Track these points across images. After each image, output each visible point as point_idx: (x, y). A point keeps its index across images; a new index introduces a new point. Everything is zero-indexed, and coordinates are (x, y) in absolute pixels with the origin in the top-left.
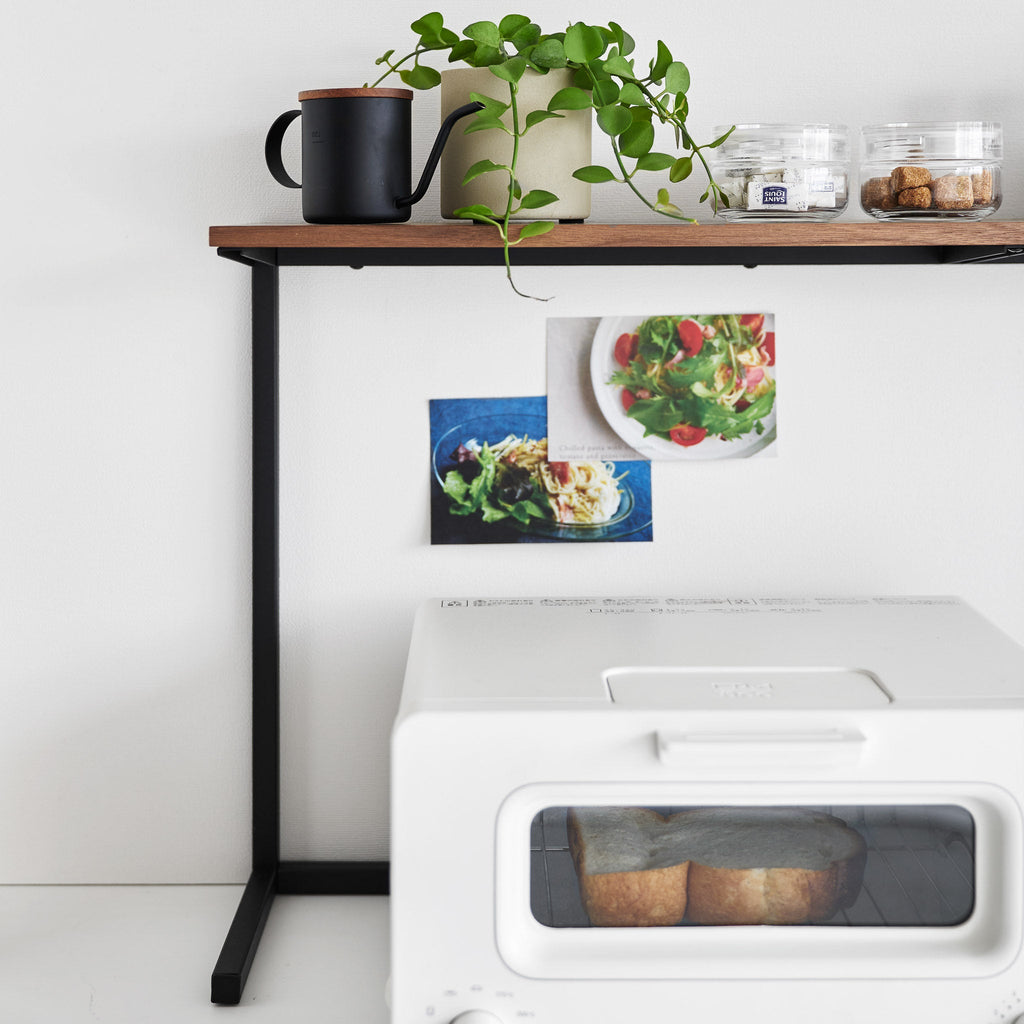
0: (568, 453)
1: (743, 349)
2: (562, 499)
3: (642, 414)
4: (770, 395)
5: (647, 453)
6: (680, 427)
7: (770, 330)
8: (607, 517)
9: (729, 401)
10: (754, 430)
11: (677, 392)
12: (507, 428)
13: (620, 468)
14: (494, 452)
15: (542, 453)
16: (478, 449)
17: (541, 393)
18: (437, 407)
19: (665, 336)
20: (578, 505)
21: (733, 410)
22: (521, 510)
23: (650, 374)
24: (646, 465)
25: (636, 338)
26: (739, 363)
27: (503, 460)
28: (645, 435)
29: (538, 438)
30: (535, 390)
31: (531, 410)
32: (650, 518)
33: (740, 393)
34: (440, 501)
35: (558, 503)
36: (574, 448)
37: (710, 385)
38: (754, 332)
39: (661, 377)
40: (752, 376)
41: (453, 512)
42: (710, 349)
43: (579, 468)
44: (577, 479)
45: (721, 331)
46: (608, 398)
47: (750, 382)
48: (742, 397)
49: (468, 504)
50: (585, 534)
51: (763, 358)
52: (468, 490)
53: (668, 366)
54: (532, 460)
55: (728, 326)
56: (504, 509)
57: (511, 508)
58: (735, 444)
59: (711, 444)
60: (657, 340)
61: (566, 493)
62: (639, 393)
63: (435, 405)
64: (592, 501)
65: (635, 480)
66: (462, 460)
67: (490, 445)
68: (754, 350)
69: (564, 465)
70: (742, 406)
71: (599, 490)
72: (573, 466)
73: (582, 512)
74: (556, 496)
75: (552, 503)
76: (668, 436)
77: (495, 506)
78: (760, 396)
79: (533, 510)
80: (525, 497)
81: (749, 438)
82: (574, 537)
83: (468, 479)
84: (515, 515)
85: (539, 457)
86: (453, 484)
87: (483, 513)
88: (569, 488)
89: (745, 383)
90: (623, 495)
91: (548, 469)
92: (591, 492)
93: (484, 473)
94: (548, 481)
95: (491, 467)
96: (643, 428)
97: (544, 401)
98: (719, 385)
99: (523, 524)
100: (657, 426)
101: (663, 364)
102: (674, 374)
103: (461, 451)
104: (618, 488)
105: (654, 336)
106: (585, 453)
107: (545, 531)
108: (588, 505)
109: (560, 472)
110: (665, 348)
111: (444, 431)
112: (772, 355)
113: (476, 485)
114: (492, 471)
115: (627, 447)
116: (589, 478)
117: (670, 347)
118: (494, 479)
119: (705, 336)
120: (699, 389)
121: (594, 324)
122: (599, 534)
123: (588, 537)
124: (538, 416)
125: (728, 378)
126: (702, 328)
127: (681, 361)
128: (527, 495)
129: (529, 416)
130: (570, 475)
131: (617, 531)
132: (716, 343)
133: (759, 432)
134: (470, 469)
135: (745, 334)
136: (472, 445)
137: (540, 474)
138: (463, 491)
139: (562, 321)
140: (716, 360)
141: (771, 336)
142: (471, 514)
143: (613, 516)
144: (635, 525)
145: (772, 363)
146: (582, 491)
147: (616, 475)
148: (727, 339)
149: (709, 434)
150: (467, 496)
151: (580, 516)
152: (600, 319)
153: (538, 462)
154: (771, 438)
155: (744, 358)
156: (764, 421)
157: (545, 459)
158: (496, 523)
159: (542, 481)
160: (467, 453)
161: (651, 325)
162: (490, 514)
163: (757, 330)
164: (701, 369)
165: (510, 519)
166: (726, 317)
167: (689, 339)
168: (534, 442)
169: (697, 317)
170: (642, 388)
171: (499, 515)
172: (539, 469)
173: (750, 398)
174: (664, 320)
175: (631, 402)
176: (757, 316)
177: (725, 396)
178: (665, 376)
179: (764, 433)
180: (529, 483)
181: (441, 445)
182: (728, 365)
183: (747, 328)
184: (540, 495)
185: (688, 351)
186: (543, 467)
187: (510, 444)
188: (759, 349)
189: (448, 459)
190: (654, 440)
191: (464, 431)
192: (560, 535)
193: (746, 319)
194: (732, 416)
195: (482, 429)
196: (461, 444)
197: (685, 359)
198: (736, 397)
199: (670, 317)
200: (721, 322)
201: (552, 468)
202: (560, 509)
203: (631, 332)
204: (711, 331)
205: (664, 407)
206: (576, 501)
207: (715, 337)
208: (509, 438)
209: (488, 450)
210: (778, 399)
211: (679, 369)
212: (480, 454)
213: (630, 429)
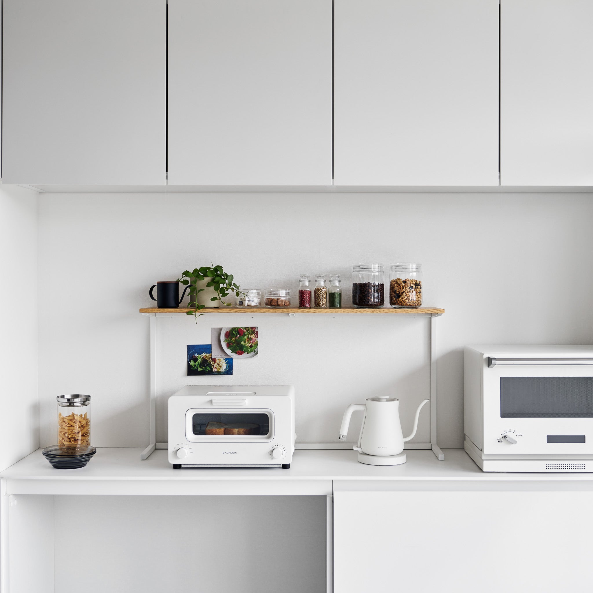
0: (216, 356)
1: (251, 334)
2: (214, 366)
3: (230, 348)
4: (257, 344)
5: (232, 357)
6: (239, 351)
7: (257, 331)
8: (224, 370)
9: (249, 345)
10: (254, 352)
11: (238, 343)
12: (203, 351)
13: (226, 359)
14: (200, 356)
15: (211, 356)
16: (197, 355)
17: (210, 344)
18: (189, 347)
19: (236, 332)
20: (218, 367)
21: (249, 347)
22: (206, 368)
23: (233, 340)
24: (232, 359)
25: (229, 332)
26: (251, 337)
27: (202, 358)
28: (231, 353)
29: (210, 354)
30: (209, 343)
31: (208, 347)
32: (232, 370)
33: (251, 344)
34: (189, 366)
35: (214, 367)
36: (217, 355)
37: (245, 342)
38: (253, 331)
39: (235, 340)
40: (253, 340)
41: (192, 369)
42: (245, 335)
43: (218, 360)
44: (218, 362)
45: (247, 331)
46: (224, 345)
47: (253, 341)
48: (251, 345)
49: (195, 367)
50: (219, 373)
51: (256, 336)
52: (195, 364)
53: (236, 338)
54: (208, 358)
55: (248, 329)
56: (203, 368)
57: (204, 368)
58: (250, 355)
59: (245, 355)
60: (234, 333)
61: (215, 365)
62: (230, 344)
63: (188, 346)
64: (221, 366)
65: (229, 362)
66: (194, 358)
67: (200, 355)
68: (254, 335)
69: (215, 359)
70: (251, 346)
71: (222, 364)
72: (217, 359)
73: (218, 369)
74: (213, 365)
75: (212, 367)
76: (236, 353)
77: (201, 368)
78: (255, 344)
79: (208, 368)
80: (206, 366)
81: (253, 353)
82: (217, 374)
83: (195, 362)
84: (205, 370)
85: (210, 357)
86: (192, 363)
87: (198, 369)
88: (216, 364)
89: (252, 341)
90: (227, 365)
91: (211, 360)
92: (220, 365)
93: (198, 361)
94: (212, 362)
95: (200, 359)
96: (231, 351)
97: (211, 345)
98: (247, 342)
99: (206, 371)
100: (234, 351)
101: (235, 338)
102: (237, 340)
103: (194, 356)
104: (226, 364)
105: (233, 332)
106: (219, 356)
107: (211, 373)
108: (220, 367)
109: (214, 360)
110: (236, 334)
111: (190, 352)
112: (258, 336)
113: (197, 363)
114: (200, 360)
115: (228, 355)
116: (220, 362)
117: (237, 334)
118: (201, 362)
119: (244, 332)
120: (242, 343)
121: (221, 329)
122: (222, 373)
123: (219, 374)
124: (209, 349)
125: (248, 341)
126: (243, 330)
127: (239, 337)
128: (207, 365)
129: (207, 348)
130: (216, 361)
131: (225, 373)
132: (246, 333)
133: (255, 352)
134: (196, 360)
135: (252, 331)
136: (196, 355)
137: (210, 361)
138: (194, 364)
139: (215, 328)
140: (246, 337)
141: (257, 332)
142: (196, 369)
143: (225, 370)
144: (229, 371)
145: (257, 338)
146: (218, 364)
147: (225, 361)
148: (248, 332)
149: (245, 353)
150: (195, 365)
151: (218, 370)
152: (222, 328)
153: (210, 358)
154: (257, 353)
155: (252, 336)
156: (255, 350)
157: (211, 357)
158: (201, 371)
159: (211, 362)
160: (195, 356)
161: (233, 329)
162: (199, 369)
163: (255, 330)
164: (243, 339)
165: (204, 370)
166: (248, 328)
167: (240, 332)
168: (209, 354)
169: (242, 328)
170: (231, 343)
171: (202, 369)
172: (210, 360)
173: (253, 345)
174: (235, 328)
175: (229, 346)
176: (254, 327)
177: (248, 344)
178: (236, 340)
179: (256, 352)
180: (208, 363)
181: (190, 355)
182: (248, 338)
183: (252, 330)
184: (210, 365)
185: (240, 335)
186: (211, 359)
187: (204, 354)
188: (255, 335)
189: (191, 357)
190: (233, 354)
191: (194, 352)
192: (214, 374)
193: (252, 328)
194: (249, 349)
195: (198, 351)
196: (194, 354)
197: (240, 336)
198: (250, 345)
199: (237, 328)
200: (247, 329)
201: (212, 359)
202: (214, 368)
203: (228, 331)
204: (245, 331)
205: (235, 347)
206: (217, 367)
207: (246, 332)
208: (204, 353)
209: (199, 356)
210: (258, 345)
211: (238, 339)
212: (198, 357)
213: (228, 351)
